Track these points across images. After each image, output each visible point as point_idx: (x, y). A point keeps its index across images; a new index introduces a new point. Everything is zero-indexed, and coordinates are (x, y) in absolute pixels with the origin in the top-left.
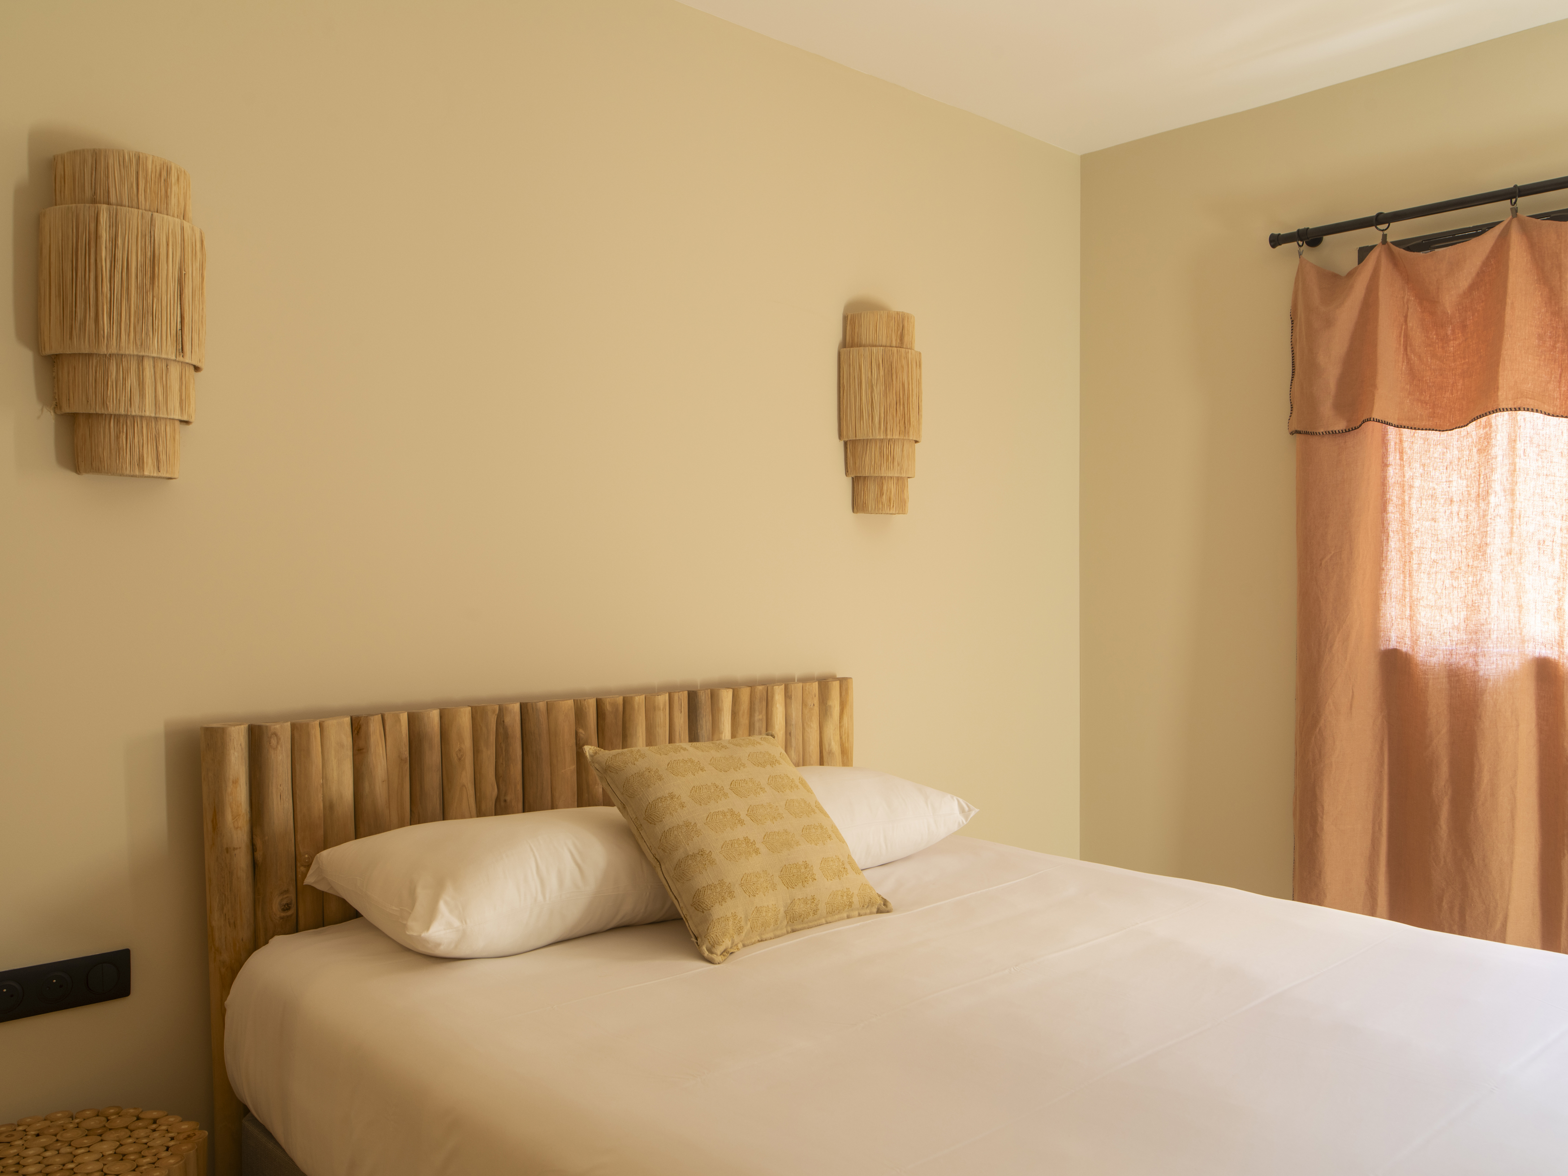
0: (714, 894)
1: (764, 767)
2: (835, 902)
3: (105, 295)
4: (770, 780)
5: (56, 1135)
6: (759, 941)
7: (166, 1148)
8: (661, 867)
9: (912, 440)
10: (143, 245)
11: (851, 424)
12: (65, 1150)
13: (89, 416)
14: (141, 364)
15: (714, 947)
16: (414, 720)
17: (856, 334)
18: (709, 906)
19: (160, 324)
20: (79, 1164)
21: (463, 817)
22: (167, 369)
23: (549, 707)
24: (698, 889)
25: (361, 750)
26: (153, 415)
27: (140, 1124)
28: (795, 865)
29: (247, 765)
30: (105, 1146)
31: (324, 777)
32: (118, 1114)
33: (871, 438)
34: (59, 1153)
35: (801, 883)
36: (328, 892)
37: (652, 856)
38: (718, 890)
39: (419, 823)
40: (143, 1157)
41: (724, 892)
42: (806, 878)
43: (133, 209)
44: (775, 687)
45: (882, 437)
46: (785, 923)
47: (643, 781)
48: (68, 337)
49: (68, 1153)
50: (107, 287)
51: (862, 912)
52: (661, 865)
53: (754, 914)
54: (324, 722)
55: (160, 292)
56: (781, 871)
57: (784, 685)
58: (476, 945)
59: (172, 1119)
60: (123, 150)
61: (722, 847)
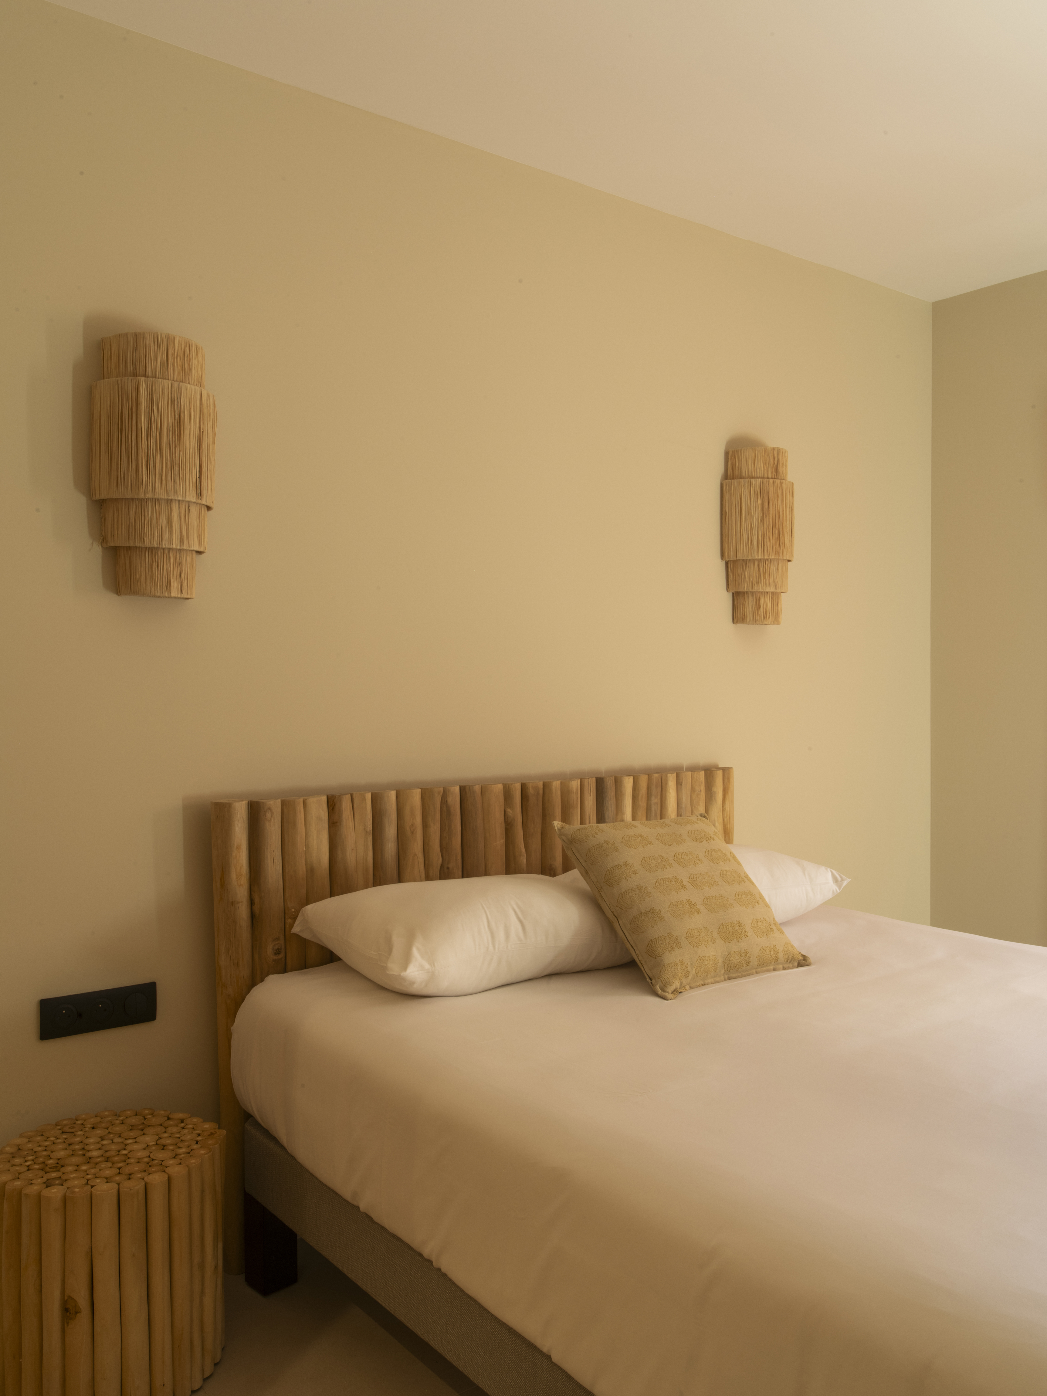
0: (665, 944)
1: (701, 842)
2: (764, 956)
3: (144, 452)
4: (706, 853)
5: (107, 1129)
6: (703, 985)
7: (195, 1142)
8: (618, 922)
9: (786, 560)
10: (172, 409)
11: (733, 545)
12: (117, 1140)
13: (129, 548)
14: (170, 507)
15: (666, 986)
16: (377, 799)
17: (737, 468)
18: (661, 953)
19: (185, 473)
20: (131, 1151)
21: (415, 880)
22: (189, 509)
23: (484, 790)
24: (651, 940)
25: (335, 823)
26: (178, 547)
27: (171, 1123)
28: (730, 924)
29: (247, 834)
30: (148, 1139)
31: (307, 845)
32: (152, 1114)
33: (750, 558)
34: (113, 1142)
35: (736, 939)
36: (311, 939)
37: (611, 913)
38: (668, 941)
39: (380, 885)
40: (179, 1148)
41: (672, 943)
42: (740, 934)
43: (165, 380)
44: (668, 775)
45: (760, 558)
46: (723, 971)
47: (602, 851)
48: (115, 485)
49: (120, 1142)
50: (145, 444)
51: (786, 966)
52: (619, 920)
53: (698, 961)
54: (306, 799)
55: (185, 447)
56: (719, 928)
57: (676, 773)
58: (443, 984)
59: (195, 1120)
60: (157, 333)
61: (669, 907)
